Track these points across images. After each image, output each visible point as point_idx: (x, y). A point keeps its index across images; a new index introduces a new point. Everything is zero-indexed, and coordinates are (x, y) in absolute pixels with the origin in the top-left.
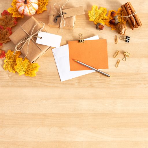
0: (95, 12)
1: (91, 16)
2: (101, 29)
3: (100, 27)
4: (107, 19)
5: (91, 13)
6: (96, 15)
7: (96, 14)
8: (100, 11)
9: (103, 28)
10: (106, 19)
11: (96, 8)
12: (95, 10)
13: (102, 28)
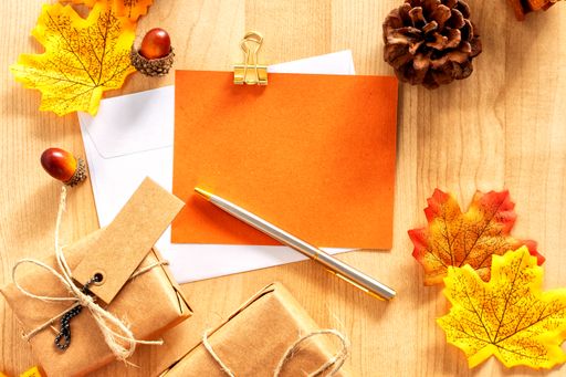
0: (53, 74)
1: (73, 99)
2: (165, 46)
3: (157, 52)
4: (109, 14)
5: (53, 95)
6: (71, 69)
7: (64, 67)
8: (54, 44)
9: (161, 34)
10: (107, 21)
11: (34, 64)
12: (41, 72)
13: (158, 38)
